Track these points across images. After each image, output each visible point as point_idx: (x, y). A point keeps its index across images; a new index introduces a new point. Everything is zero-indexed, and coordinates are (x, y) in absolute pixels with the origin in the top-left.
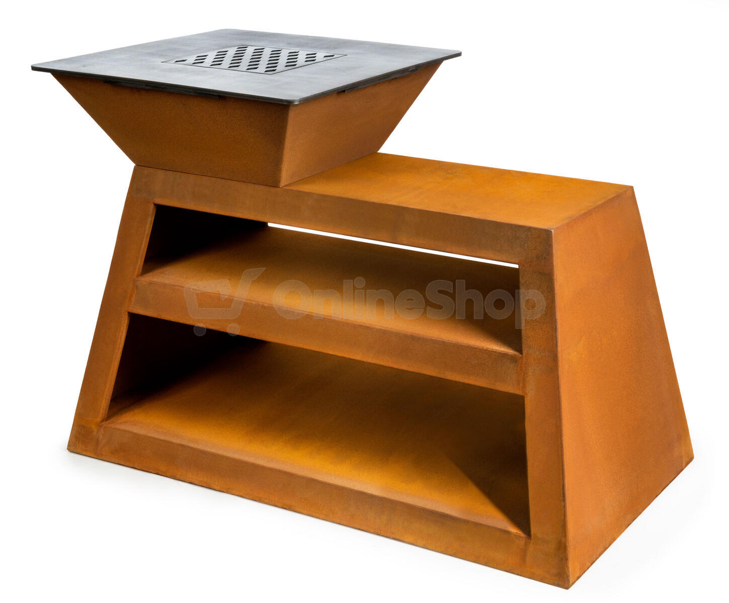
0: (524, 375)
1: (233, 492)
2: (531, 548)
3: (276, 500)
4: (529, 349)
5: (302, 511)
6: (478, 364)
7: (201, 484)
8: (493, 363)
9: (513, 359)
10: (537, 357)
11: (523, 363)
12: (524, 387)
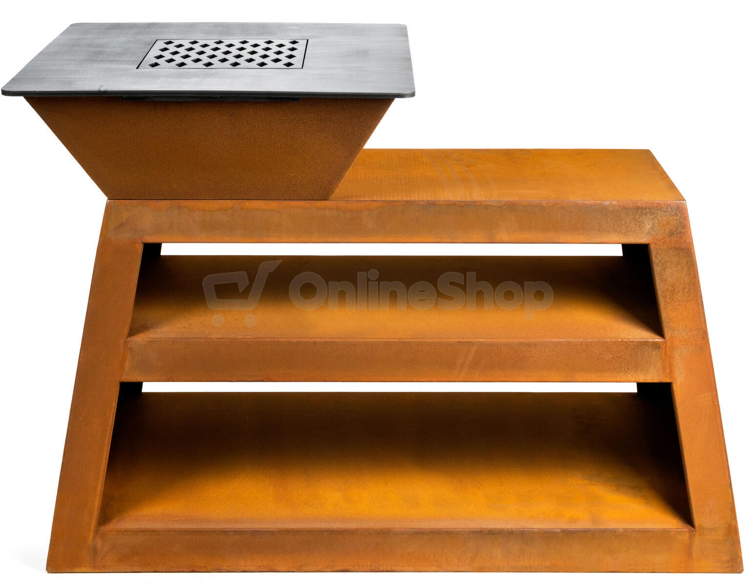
0: (670, 360)
1: (307, 569)
2: (697, 540)
3: (369, 565)
4: (672, 331)
5: (406, 568)
6: (613, 358)
7: (260, 570)
8: (632, 354)
9: (656, 346)
10: (684, 337)
11: (668, 348)
12: (671, 372)
